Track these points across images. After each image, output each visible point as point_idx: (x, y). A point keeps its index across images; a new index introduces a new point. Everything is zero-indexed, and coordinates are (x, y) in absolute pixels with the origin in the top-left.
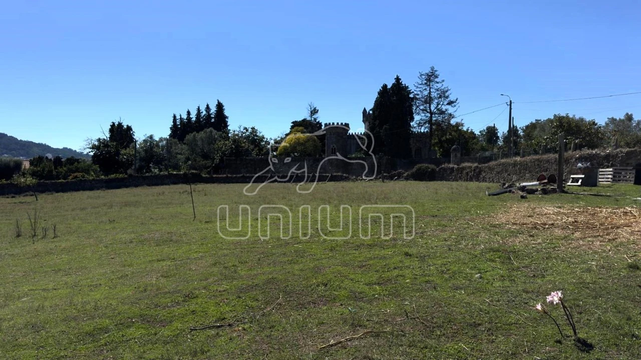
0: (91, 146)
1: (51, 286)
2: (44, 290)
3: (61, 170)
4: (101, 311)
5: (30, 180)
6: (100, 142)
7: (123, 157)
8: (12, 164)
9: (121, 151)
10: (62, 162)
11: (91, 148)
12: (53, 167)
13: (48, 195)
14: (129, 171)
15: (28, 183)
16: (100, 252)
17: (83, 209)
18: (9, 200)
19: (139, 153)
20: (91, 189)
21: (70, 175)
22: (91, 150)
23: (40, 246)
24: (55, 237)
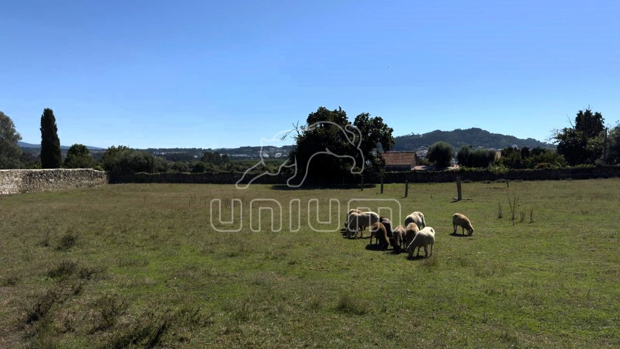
0: (556, 136)
1: (537, 266)
2: (532, 269)
3: (528, 159)
4: (594, 302)
5: (502, 169)
6: (566, 131)
7: (591, 146)
8: (487, 155)
9: (588, 140)
10: (528, 152)
11: (556, 138)
12: (521, 157)
13: (517, 182)
14: (597, 161)
15: (502, 170)
16: (578, 243)
17: (551, 198)
18: (485, 185)
19: (610, 142)
20: (557, 179)
21: (536, 165)
22: (557, 140)
23: (520, 228)
24: (531, 222)
